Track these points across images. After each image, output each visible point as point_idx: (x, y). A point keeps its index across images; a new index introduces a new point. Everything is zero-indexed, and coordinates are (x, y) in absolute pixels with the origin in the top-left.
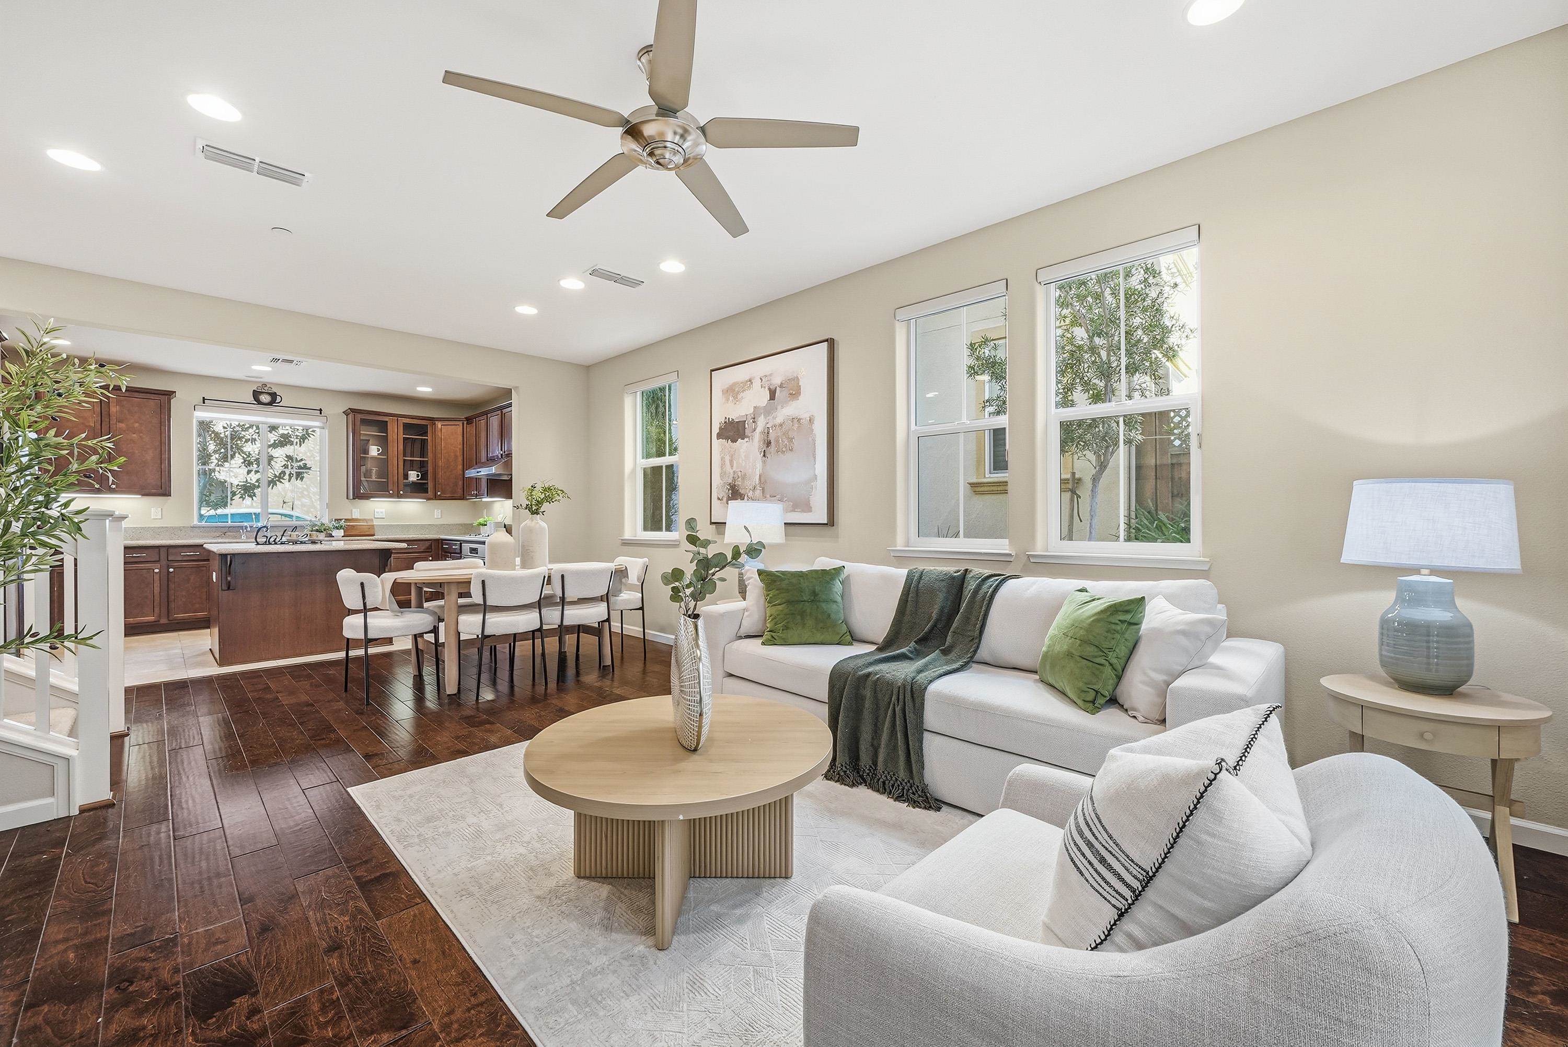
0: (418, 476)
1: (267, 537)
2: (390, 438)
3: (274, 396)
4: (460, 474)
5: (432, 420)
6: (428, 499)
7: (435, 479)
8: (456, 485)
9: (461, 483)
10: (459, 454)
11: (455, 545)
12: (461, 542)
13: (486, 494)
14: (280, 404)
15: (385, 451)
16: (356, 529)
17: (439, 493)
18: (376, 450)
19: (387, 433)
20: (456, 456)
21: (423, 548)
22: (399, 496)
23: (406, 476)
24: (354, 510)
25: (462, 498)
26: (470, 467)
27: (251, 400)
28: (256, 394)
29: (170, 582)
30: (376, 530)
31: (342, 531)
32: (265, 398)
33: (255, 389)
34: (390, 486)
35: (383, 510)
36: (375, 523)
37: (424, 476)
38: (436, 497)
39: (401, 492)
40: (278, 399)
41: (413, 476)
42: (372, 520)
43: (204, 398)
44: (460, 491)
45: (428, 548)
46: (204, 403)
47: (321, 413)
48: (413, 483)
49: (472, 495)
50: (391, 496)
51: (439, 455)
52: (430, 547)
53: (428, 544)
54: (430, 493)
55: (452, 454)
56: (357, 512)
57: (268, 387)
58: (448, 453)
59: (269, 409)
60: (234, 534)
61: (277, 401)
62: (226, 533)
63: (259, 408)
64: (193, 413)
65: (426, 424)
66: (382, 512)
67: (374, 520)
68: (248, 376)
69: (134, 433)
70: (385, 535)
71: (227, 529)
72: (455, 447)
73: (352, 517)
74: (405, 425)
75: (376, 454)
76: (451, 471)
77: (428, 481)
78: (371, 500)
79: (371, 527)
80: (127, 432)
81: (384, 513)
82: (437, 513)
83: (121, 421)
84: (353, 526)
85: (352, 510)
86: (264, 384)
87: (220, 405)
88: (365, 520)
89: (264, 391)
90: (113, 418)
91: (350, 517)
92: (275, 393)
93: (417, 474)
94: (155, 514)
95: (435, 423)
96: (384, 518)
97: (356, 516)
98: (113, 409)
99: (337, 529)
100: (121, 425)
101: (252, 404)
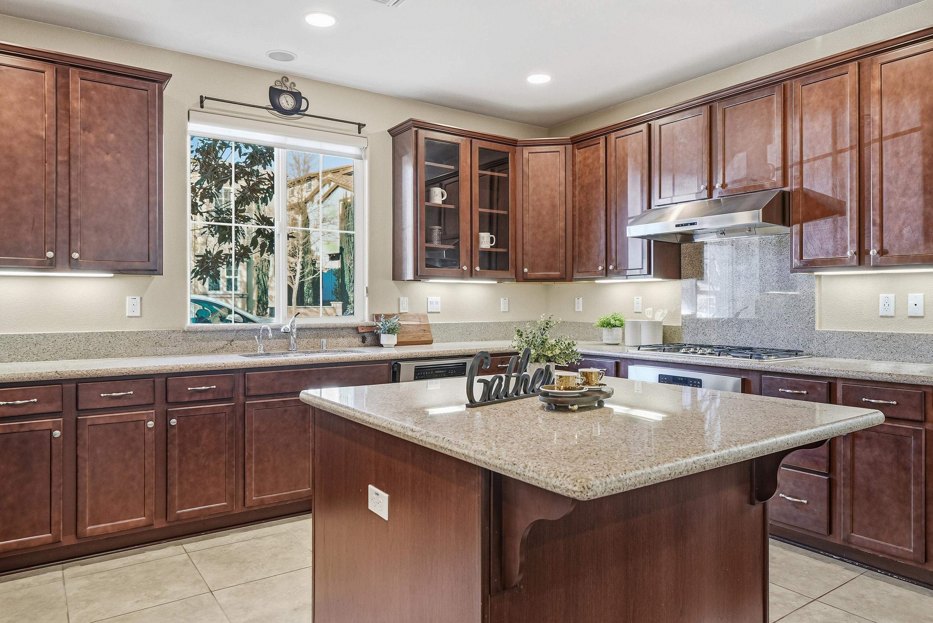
0: (491, 240)
2: (461, 174)
3: (297, 96)
5: (513, 143)
7: (517, 246)
8: (554, 254)
10: (559, 201)
13: (645, 270)
14: (306, 113)
15: (450, 197)
17: (524, 270)
18: (441, 195)
19: (458, 165)
20: (554, 206)
22: (474, 276)
24: (401, 299)
27: (268, 103)
28: (274, 93)
29: (170, 446)
30: (435, 334)
31: (393, 336)
32: (286, 102)
33: (272, 84)
34: (460, 258)
35: (438, 299)
36: (431, 320)
37: (501, 241)
38: (520, 278)
39: (478, 269)
40: (304, 102)
41: (485, 240)
42: (426, 316)
43: (201, 96)
46: (202, 107)
47: (360, 132)
48: (487, 252)
50: (462, 275)
51: (526, 205)
54: (510, 271)
55: (547, 203)
56: (407, 303)
57: (290, 81)
58: (539, 200)
59: (291, 122)
60: (245, 342)
61: (302, 109)
62: (233, 341)
63: (278, 120)
64: (187, 125)
65: (507, 150)
66: (437, 303)
67: (429, 315)
68: (272, 56)
69: (108, 154)
70: (442, 342)
71: (235, 333)
72: (552, 190)
73: (399, 311)
74: (482, 151)
75: (441, 203)
76: (544, 232)
77: (508, 250)
78: (430, 281)
79: (427, 328)
80: (98, 150)
81: (439, 304)
82: (503, 305)
83: (87, 129)
84: (403, 327)
85: (399, 298)
86: (285, 78)
87: (222, 110)
88: (417, 315)
89: (285, 89)
90: (75, 121)
91: (395, 312)
92: (300, 93)
93: (490, 237)
94: (131, 307)
95: (519, 150)
96: (439, 312)
97: (405, 308)
98: (75, 104)
99: (389, 333)
100: (87, 136)
101: (269, 110)
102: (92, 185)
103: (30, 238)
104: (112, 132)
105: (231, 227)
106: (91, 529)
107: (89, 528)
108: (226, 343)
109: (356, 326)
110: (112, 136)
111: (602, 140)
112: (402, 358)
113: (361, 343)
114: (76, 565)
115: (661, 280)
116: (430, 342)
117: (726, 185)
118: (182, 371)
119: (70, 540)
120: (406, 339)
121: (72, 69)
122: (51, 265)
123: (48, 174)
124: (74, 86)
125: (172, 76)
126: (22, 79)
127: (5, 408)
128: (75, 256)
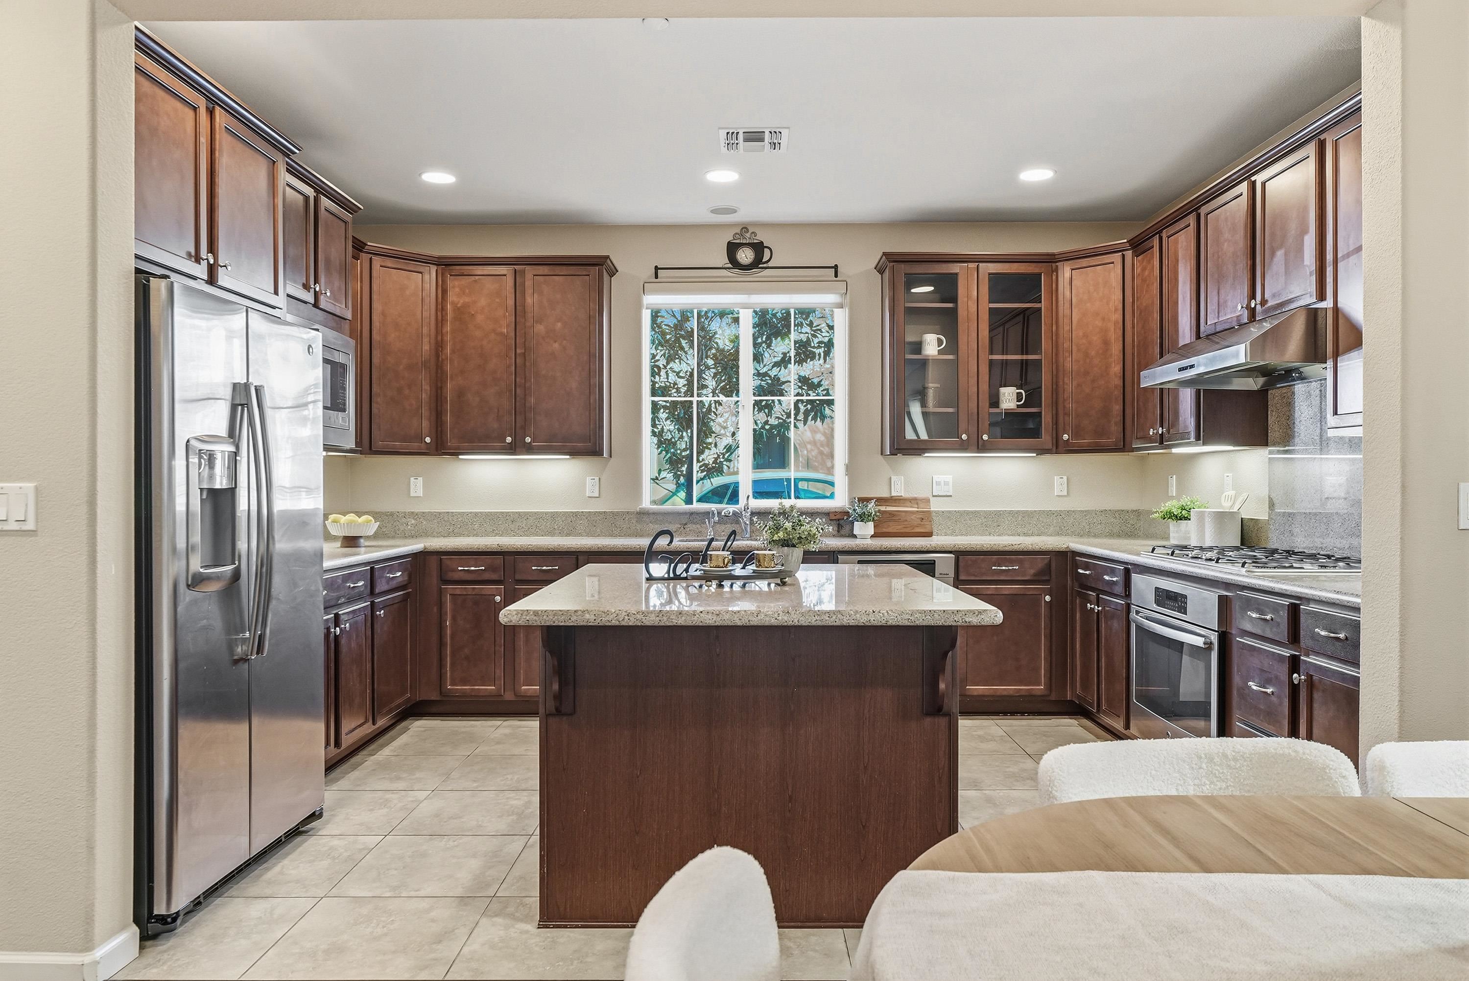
0: (1019, 397)
2: (962, 313)
3: (759, 248)
4: (1116, 387)
5: (1051, 261)
6: (1041, 451)
7: (1055, 403)
8: (1105, 413)
9: (1117, 408)
10: (1114, 336)
11: (1112, 572)
12: (1129, 570)
13: (1193, 435)
14: (770, 264)
15: (952, 344)
16: (896, 521)
17: (1066, 437)
18: (935, 343)
19: (954, 299)
20: (1106, 343)
21: (1032, 571)
22: (981, 447)
23: (995, 402)
24: (894, 478)
25: (1123, 446)
26: (1147, 364)
27: (723, 260)
28: (732, 248)
30: (937, 524)
31: (871, 524)
32: (745, 256)
33: (731, 239)
34: (963, 425)
35: (949, 478)
36: (935, 506)
37: (1032, 397)
38: (1058, 447)
39: (985, 437)
40: (767, 253)
41: (1009, 398)
42: (927, 501)
43: (656, 267)
44: (1115, 429)
45: (1041, 572)
46: (656, 277)
47: (836, 276)
48: (1009, 414)
49: (1150, 440)
50: (963, 447)
51: (1067, 345)
52: (1048, 568)
53: (1040, 562)
54: (1046, 438)
55: (1096, 339)
56: (901, 483)
57: (750, 231)
58: (1085, 336)
59: (752, 277)
60: (698, 526)
61: (765, 259)
62: (686, 524)
63: (736, 277)
64: (642, 297)
65: (1037, 271)
66: (946, 483)
67: (932, 499)
68: (715, 211)
69: (555, 342)
70: (952, 535)
71: (688, 516)
72: (1103, 319)
73: (891, 494)
74: (994, 278)
75: (936, 353)
76: (1093, 381)
77: (1042, 410)
78: (926, 455)
79: (926, 516)
80: (547, 340)
81: (951, 484)
82: (1059, 485)
83: (539, 321)
84: (892, 514)
85: (890, 478)
86: (745, 228)
87: (677, 277)
88: (915, 499)
89: (744, 242)
90: (529, 315)
91: (885, 495)
92: (762, 243)
93: (1017, 393)
94: (591, 487)
95: (1057, 266)
96: (951, 496)
97: (898, 491)
98: (529, 300)
99: (861, 521)
100: (540, 328)
101: (725, 268)
102: (543, 372)
103: (496, 426)
104: (559, 322)
105: (691, 402)
106: (525, 689)
107: (523, 687)
108: (680, 526)
109: (827, 511)
110: (559, 325)
111: (1156, 241)
112: (843, 550)
113: (835, 533)
114: (516, 720)
115: (1231, 448)
116: (929, 535)
117: (1267, 301)
118: (600, 550)
119: (509, 696)
120: (892, 529)
121: (528, 268)
122: (512, 449)
123: (509, 366)
124: (529, 283)
125: (611, 257)
126: (490, 285)
127: (462, 572)
128: (528, 440)
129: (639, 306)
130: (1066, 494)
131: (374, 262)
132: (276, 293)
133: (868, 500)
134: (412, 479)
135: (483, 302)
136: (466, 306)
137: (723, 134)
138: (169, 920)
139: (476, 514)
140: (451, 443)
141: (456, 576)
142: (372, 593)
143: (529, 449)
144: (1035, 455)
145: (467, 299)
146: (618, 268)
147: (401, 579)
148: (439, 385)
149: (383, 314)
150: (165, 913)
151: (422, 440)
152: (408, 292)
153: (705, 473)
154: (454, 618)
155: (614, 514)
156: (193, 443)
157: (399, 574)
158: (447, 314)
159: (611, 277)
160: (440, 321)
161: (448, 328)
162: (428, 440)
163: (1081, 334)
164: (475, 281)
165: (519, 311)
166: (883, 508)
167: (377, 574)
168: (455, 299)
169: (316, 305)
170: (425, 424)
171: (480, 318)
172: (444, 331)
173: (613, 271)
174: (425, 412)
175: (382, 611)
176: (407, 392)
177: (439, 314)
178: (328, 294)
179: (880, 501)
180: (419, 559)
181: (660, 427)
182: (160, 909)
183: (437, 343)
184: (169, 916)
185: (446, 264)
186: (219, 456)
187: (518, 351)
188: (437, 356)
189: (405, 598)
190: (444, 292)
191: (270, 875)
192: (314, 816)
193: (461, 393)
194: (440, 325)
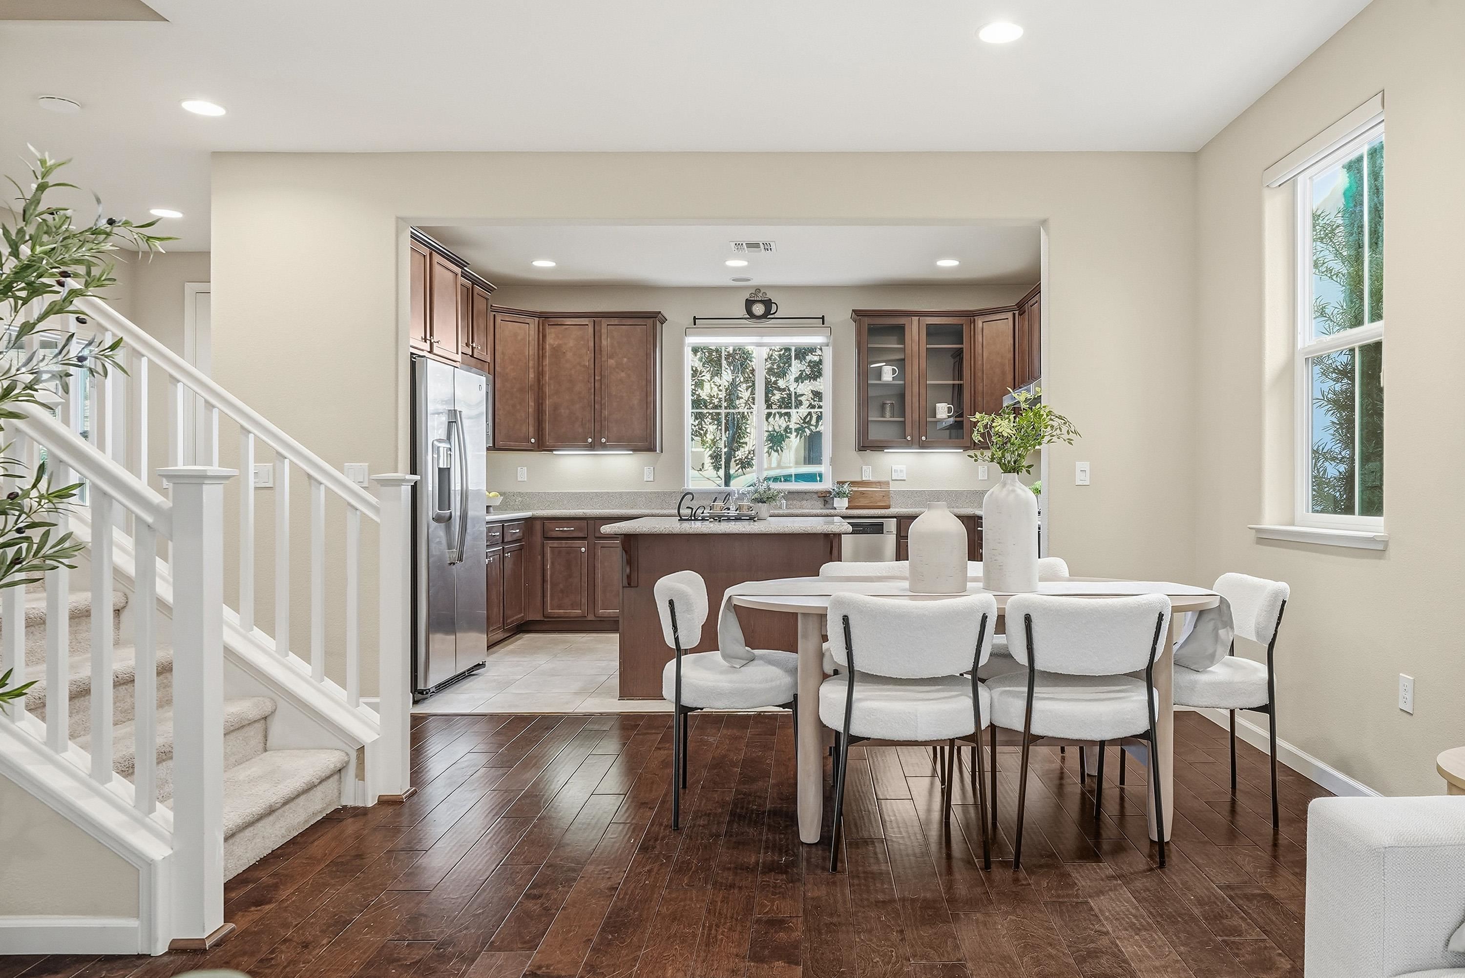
0: (949, 410)
1: (692, 509)
2: (909, 351)
3: (768, 303)
5: (971, 315)
6: (966, 448)
7: (973, 413)
10: (1008, 368)
14: (776, 315)
15: (902, 373)
16: (866, 497)
18: (891, 372)
19: (904, 344)
20: (1003, 373)
22: (921, 445)
23: (932, 413)
24: (864, 467)
27: (743, 312)
28: (749, 304)
31: (846, 500)
32: (759, 309)
33: (748, 296)
34: (909, 430)
35: (903, 467)
36: (893, 487)
37: (958, 411)
39: (924, 438)
40: (774, 307)
41: (942, 411)
42: (887, 483)
43: (695, 317)
46: (695, 324)
47: (823, 324)
48: (943, 423)
50: (909, 445)
51: (980, 373)
54: (966, 439)
55: (997, 370)
56: (870, 471)
57: (762, 292)
58: (991, 368)
59: (763, 325)
61: (772, 313)
63: (752, 325)
64: (685, 339)
65: (960, 322)
66: (901, 471)
67: (891, 482)
68: (736, 280)
69: (623, 371)
70: (905, 507)
72: (1002, 357)
73: (862, 479)
74: (930, 328)
75: (891, 379)
76: (996, 399)
77: (964, 419)
79: (887, 494)
80: (617, 370)
81: (905, 472)
82: (982, 472)
83: (611, 357)
84: (862, 493)
85: (862, 468)
86: (758, 290)
87: (712, 324)
88: (879, 482)
89: (758, 299)
90: (604, 353)
91: (859, 479)
92: (770, 299)
93: (948, 407)
94: (648, 475)
95: (974, 319)
96: (904, 480)
97: (867, 476)
98: (604, 343)
99: (839, 497)
100: (611, 362)
101: (745, 319)
102: (614, 393)
103: (580, 430)
104: (625, 357)
107: (601, 611)
109: (816, 491)
110: (625, 359)
113: (822, 506)
116: (888, 507)
119: (591, 617)
120: (863, 502)
121: (603, 320)
122: (591, 447)
123: (590, 389)
124: (604, 331)
125: (662, 312)
126: (576, 332)
127: (559, 532)
128: (603, 440)
129: (682, 345)
130: (986, 479)
131: (497, 318)
132: (457, 353)
133: (844, 483)
134: (519, 468)
135: (571, 343)
136: (559, 346)
137: (733, 244)
138: (425, 693)
139: (565, 493)
140: (549, 441)
141: (554, 534)
142: (503, 542)
143: (604, 447)
144: (962, 451)
145: (561, 342)
146: (667, 318)
147: (518, 535)
148: (541, 401)
149: (503, 353)
150: (423, 688)
151: (529, 441)
152: (519, 338)
153: (740, 465)
154: (552, 564)
155: (665, 493)
156: (435, 442)
157: (518, 531)
158: (546, 352)
159: (662, 324)
160: (541, 357)
161: (547, 361)
162: (533, 440)
163: (989, 367)
164: (566, 329)
165: (597, 351)
166: (855, 489)
167: (505, 529)
168: (552, 342)
169: (472, 356)
170: (531, 429)
171: (569, 355)
172: (544, 364)
173: (663, 321)
174: (531, 421)
175: (509, 554)
176: (518, 407)
177: (541, 352)
178: (479, 348)
179: (853, 483)
180: (529, 522)
181: (705, 429)
182: (421, 686)
183: (539, 373)
184: (425, 690)
185: (544, 317)
186: (441, 450)
187: (597, 378)
188: (539, 381)
189: (521, 548)
190: (544, 336)
191: (465, 687)
192: (479, 666)
193: (556, 407)
194: (541, 360)
